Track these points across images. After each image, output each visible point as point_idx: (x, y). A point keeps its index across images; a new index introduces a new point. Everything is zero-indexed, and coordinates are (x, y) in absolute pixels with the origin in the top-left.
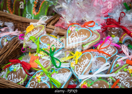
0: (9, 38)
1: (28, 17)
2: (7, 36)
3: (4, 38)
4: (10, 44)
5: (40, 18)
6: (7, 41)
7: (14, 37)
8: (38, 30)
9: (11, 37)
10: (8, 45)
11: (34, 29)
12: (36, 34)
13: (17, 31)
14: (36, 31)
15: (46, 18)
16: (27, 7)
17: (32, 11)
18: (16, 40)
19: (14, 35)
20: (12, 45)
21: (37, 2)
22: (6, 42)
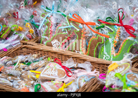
0: (87, 79)
1: (105, 58)
2: (84, 75)
3: (81, 78)
4: (89, 84)
5: (124, 56)
6: (85, 81)
7: (92, 78)
8: (123, 68)
9: (89, 77)
10: (87, 86)
11: (118, 67)
12: (121, 72)
13: (95, 71)
14: (121, 70)
15: (132, 56)
16: (104, 46)
17: (111, 51)
18: (95, 81)
19: (92, 76)
20: (91, 86)
21: (117, 41)
22: (84, 83)
